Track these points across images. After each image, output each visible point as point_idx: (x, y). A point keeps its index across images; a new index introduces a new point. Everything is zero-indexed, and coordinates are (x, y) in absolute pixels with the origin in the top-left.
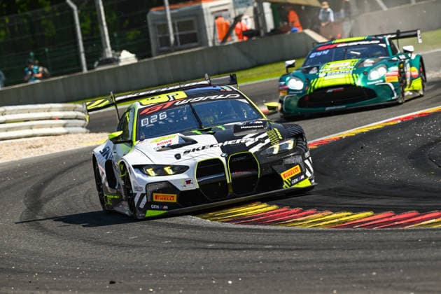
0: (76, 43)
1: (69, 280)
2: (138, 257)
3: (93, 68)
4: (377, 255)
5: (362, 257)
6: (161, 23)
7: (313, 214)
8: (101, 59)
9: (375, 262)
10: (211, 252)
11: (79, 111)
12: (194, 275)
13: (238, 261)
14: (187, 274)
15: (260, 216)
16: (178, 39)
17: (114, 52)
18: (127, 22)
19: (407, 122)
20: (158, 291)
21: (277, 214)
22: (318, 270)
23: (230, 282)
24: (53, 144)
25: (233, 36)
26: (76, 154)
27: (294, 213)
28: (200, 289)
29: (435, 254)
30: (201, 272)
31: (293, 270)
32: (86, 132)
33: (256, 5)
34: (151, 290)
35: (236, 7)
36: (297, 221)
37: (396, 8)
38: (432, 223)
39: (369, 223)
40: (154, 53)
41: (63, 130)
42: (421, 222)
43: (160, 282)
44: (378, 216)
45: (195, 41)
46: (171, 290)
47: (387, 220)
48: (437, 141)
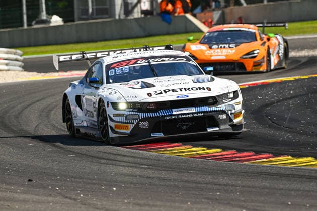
0: (21, 6)
2: (50, 164)
3: (31, 25)
4: (221, 180)
5: (211, 181)
7: (178, 146)
9: (220, 185)
10: (103, 166)
11: (18, 55)
12: (89, 181)
13: (121, 174)
14: (84, 180)
16: (95, 11)
17: (47, 15)
19: (252, 87)
20: (62, 190)
22: (179, 187)
23: (115, 189)
25: (134, 13)
26: (13, 86)
28: (92, 192)
29: (264, 184)
30: (94, 179)
31: (160, 185)
32: (22, 71)
34: (58, 189)
36: (167, 150)
37: (253, 5)
38: (264, 162)
39: (218, 157)
40: (76, 19)
41: (6, 68)
42: (255, 160)
43: (64, 184)
44: (225, 153)
45: (107, 13)
46: (72, 190)
47: (231, 156)
48: (272, 103)
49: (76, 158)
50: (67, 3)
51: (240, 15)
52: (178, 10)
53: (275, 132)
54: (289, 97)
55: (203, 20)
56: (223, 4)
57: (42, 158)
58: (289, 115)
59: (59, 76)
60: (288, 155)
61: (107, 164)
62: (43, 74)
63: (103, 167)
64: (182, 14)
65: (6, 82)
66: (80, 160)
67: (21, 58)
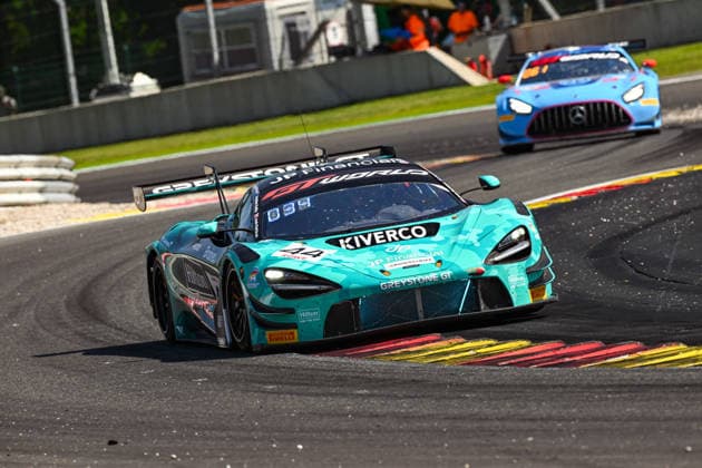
0: (63, 58)
1: (44, 437)
2: (154, 402)
3: (89, 100)
4: (534, 409)
5: (512, 413)
6: (199, 31)
7: (434, 341)
8: (101, 86)
9: (532, 420)
10: (270, 397)
11: (65, 168)
12: (243, 434)
13: (313, 414)
14: (231, 433)
16: (225, 56)
17: (122, 76)
18: (144, 28)
19: (586, 199)
20: (183, 457)
22: (441, 431)
23: (300, 447)
24: (22, 219)
25: (312, 54)
26: (59, 236)
28: (251, 457)
29: (628, 410)
30: (254, 429)
31: (402, 431)
32: (75, 202)
33: (350, 6)
35: (318, 9)
36: (409, 353)
37: (575, 16)
38: (624, 361)
39: (522, 359)
40: (186, 78)
41: (38, 197)
42: (606, 359)
43: (189, 444)
44: (538, 347)
45: (253, 60)
46: (205, 457)
47: (551, 353)
48: (635, 230)
49: (210, 386)
50: (163, 45)
51: (547, 42)
53: (646, 293)
54: (671, 213)
55: (468, 59)
57: (134, 390)
58: (674, 253)
59: (158, 207)
60: (678, 341)
61: (279, 393)
62: (122, 205)
63: (270, 400)
65: (42, 229)
66: (218, 388)
67: (73, 174)
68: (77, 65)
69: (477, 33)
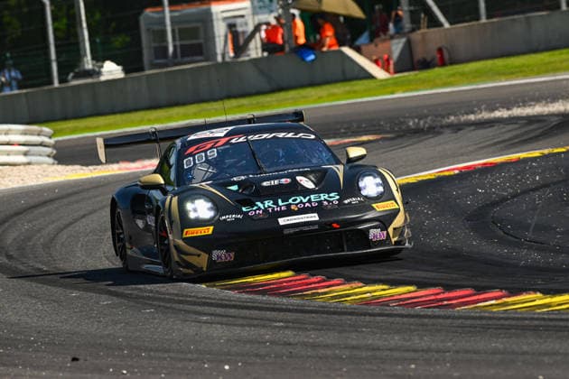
0: (47, 47)
1: (20, 353)
2: (110, 328)
3: (66, 81)
4: (417, 342)
5: (399, 345)
6: (156, 28)
7: (338, 285)
8: (77, 70)
9: (415, 351)
10: (204, 326)
11: (46, 136)
13: (238, 341)
14: (172, 355)
15: (270, 284)
16: (179, 50)
17: (94, 62)
19: (465, 173)
20: (132, 373)
21: (293, 283)
22: (341, 358)
23: (227, 367)
24: (9, 176)
25: (249, 50)
26: (38, 191)
27: (315, 283)
28: (188, 374)
29: (493, 345)
30: (190, 352)
31: (308, 357)
32: (53, 164)
33: (280, 11)
35: (255, 13)
36: (318, 293)
37: (462, 25)
38: (492, 305)
39: (409, 302)
40: (146, 66)
41: (23, 159)
42: (477, 303)
43: (137, 362)
44: (422, 292)
45: (201, 53)
46: (150, 373)
47: (433, 297)
48: (504, 199)
49: (156, 315)
50: (128, 39)
51: (439, 45)
52: (328, 41)
53: (511, 251)
54: (533, 187)
55: (374, 58)
56: (407, 25)
57: (95, 318)
58: (535, 219)
60: (535, 291)
61: (212, 323)
62: (91, 167)
63: (204, 329)
64: (336, 48)
66: (163, 318)
67: (52, 141)
68: (57, 53)
69: (383, 37)
